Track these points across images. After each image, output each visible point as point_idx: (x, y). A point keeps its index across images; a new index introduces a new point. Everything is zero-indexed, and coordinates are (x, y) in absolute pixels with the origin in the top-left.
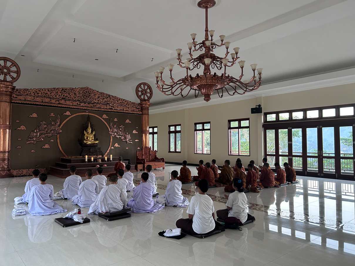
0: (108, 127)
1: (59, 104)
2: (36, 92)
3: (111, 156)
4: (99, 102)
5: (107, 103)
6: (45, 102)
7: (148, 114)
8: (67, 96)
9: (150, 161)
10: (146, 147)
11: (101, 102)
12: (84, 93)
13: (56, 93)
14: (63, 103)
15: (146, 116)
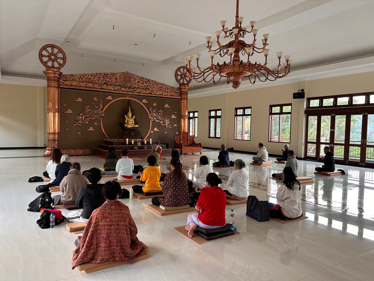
0: (148, 112)
1: (102, 88)
2: (81, 77)
3: (151, 139)
4: (139, 87)
5: (147, 88)
6: (89, 87)
7: (187, 99)
8: (109, 81)
9: (188, 146)
10: (184, 132)
11: (140, 87)
12: (124, 77)
13: (98, 78)
14: (105, 88)
15: (185, 100)
